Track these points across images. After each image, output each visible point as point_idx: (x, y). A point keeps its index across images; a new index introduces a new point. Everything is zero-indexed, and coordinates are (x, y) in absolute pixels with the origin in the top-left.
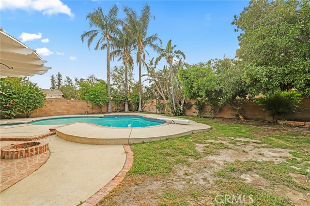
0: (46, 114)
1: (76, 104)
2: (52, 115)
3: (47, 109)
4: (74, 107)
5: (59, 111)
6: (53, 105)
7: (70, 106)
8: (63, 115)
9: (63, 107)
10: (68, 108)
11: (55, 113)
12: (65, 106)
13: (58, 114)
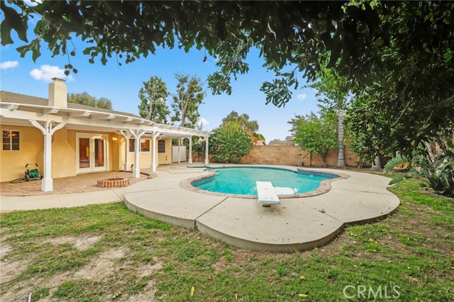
0: (255, 161)
1: (288, 151)
2: (260, 164)
3: (255, 156)
4: (285, 154)
5: (268, 159)
6: (262, 152)
7: (280, 153)
8: (272, 164)
9: (273, 154)
10: (278, 156)
11: (264, 161)
12: (275, 153)
13: (267, 162)
